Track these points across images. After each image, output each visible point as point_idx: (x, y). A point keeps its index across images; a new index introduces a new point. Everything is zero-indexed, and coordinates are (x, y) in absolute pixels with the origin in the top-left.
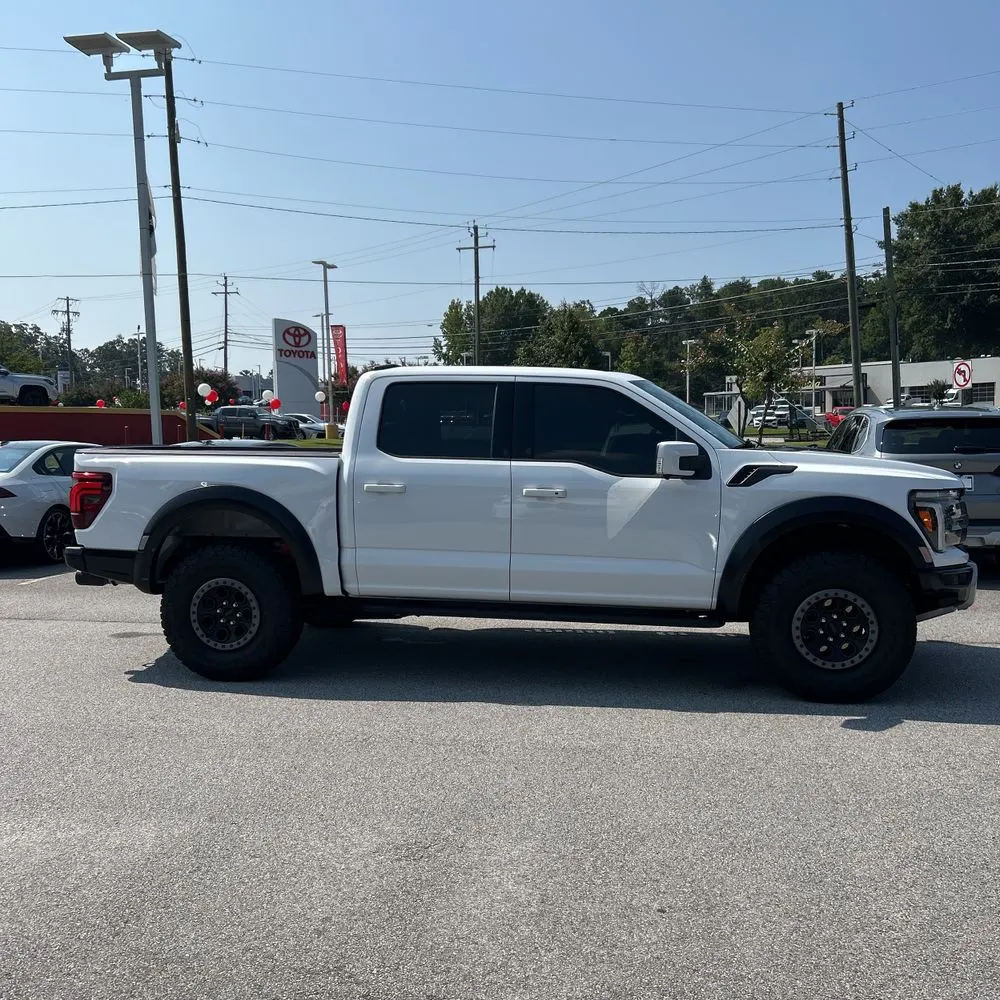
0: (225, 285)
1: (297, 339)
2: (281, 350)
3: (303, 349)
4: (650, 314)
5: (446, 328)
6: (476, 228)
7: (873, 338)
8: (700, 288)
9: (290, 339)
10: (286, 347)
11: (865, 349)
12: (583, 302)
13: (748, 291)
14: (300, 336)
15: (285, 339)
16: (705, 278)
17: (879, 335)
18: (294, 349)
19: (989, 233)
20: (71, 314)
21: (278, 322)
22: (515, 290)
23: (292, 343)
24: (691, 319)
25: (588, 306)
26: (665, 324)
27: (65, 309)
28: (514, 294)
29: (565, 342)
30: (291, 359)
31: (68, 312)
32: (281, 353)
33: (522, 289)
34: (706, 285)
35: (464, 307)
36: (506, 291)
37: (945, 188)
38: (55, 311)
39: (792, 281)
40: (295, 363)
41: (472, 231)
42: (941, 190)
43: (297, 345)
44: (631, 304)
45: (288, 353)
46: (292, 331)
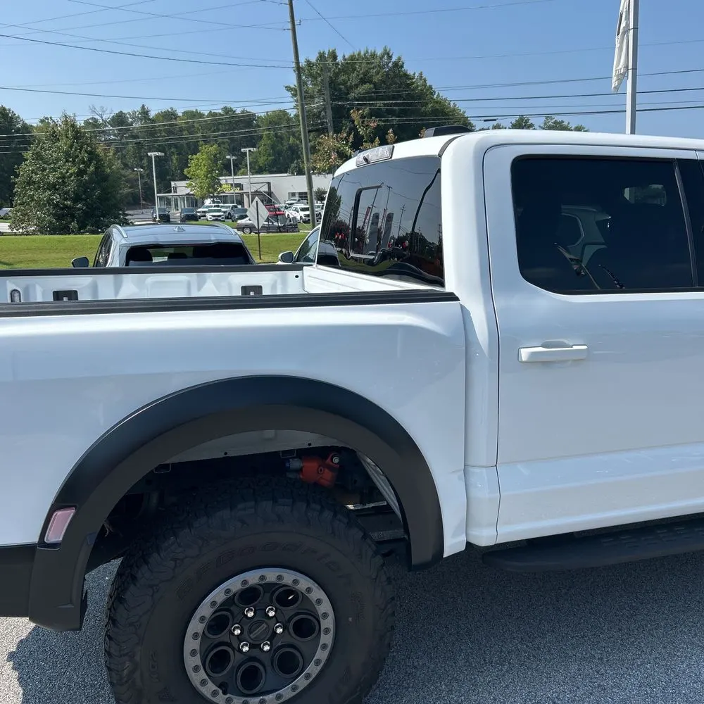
4: (103, 131)
7: (265, 158)
8: (140, 113)
11: (261, 165)
13: (176, 119)
16: (143, 106)
17: (269, 155)
19: (357, 86)
24: (135, 137)
26: (115, 140)
34: (145, 113)
37: (327, 52)
39: (206, 113)
42: (324, 53)
44: (86, 122)
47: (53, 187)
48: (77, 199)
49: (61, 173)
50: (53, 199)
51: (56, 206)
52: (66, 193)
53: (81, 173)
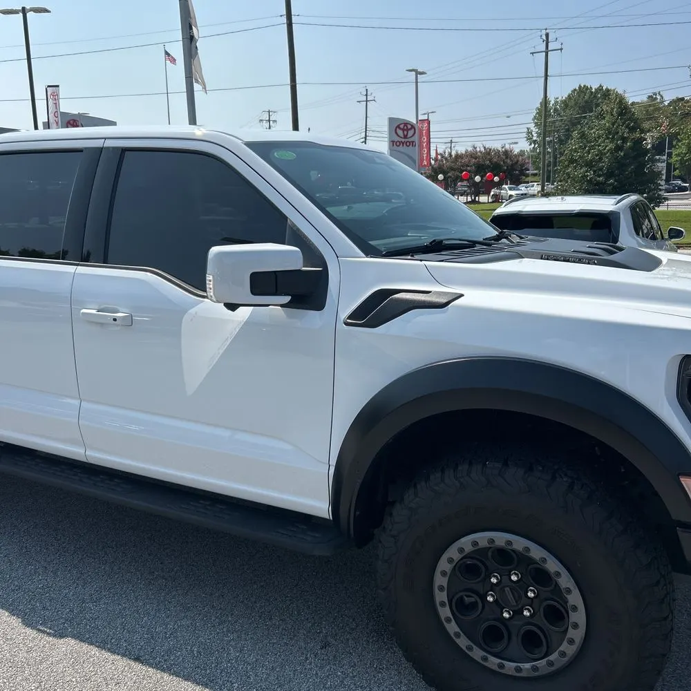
0: (367, 95)
1: (405, 132)
2: (393, 142)
3: (410, 140)
5: (538, 119)
6: (547, 35)
9: (400, 133)
10: (397, 139)
12: (655, 94)
14: (408, 130)
15: (396, 133)
18: (403, 140)
20: (271, 122)
21: (391, 120)
22: (595, 87)
23: (402, 136)
25: (659, 97)
27: (268, 119)
28: (593, 90)
29: (613, 124)
30: (401, 148)
31: (269, 121)
32: (393, 143)
33: (600, 86)
35: (552, 102)
36: (587, 88)
38: (261, 120)
40: (403, 151)
41: (544, 37)
43: (405, 137)
45: (398, 144)
46: (402, 126)
47: (589, 165)
48: (610, 175)
49: (599, 150)
50: (588, 176)
51: (590, 182)
52: (601, 169)
53: (618, 148)
